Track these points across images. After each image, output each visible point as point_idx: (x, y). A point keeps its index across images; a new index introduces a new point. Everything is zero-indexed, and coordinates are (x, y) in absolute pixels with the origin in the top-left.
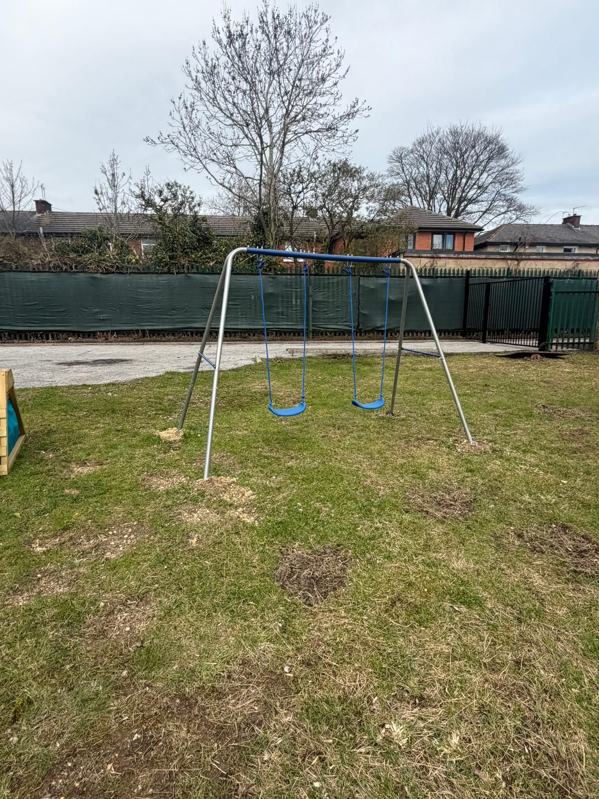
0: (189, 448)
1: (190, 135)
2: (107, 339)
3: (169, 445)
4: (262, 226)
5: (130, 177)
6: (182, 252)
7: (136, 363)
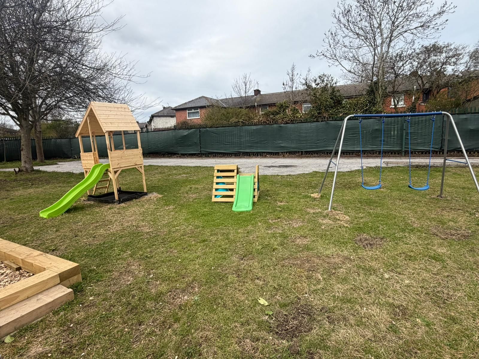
0: (323, 201)
1: (333, 49)
2: (284, 156)
3: (315, 199)
4: (373, 90)
5: (301, 75)
6: (324, 110)
7: (299, 167)
